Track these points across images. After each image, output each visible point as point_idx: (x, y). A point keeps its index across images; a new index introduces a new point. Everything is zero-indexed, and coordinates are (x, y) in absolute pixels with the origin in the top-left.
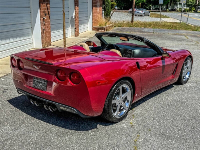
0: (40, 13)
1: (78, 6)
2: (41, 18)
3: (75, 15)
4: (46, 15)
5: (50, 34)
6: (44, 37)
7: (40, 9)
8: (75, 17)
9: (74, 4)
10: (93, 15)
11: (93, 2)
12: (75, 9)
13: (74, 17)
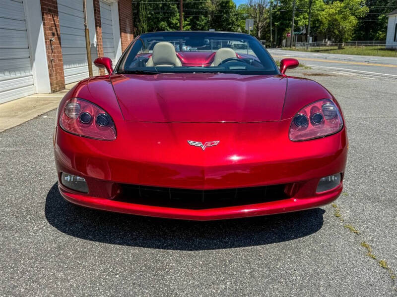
0: (45, 30)
1: (100, 27)
2: (46, 39)
3: (97, 42)
4: (53, 34)
5: (62, 69)
6: (54, 74)
7: (44, 24)
8: (98, 45)
9: (94, 23)
10: (122, 46)
11: (120, 24)
12: (97, 32)
13: (95, 46)
